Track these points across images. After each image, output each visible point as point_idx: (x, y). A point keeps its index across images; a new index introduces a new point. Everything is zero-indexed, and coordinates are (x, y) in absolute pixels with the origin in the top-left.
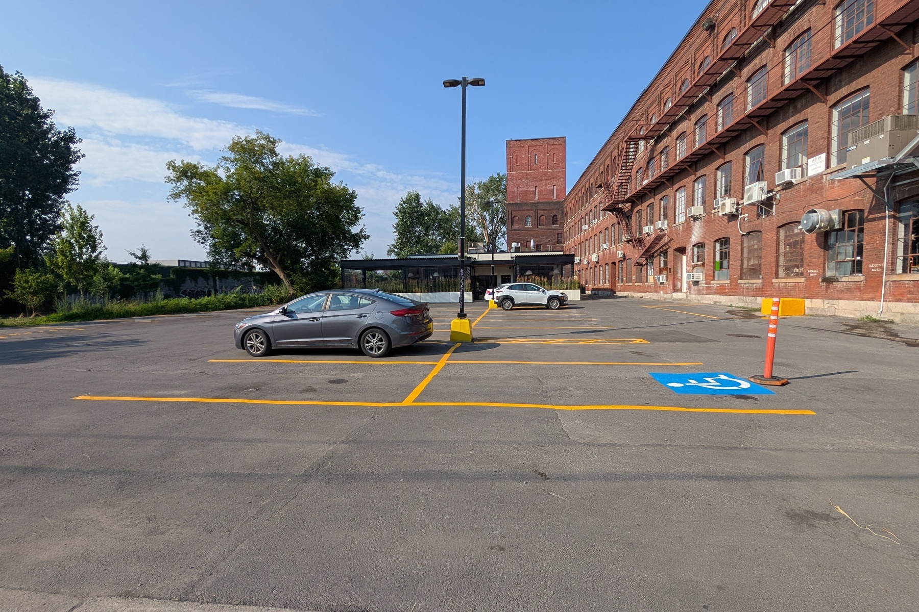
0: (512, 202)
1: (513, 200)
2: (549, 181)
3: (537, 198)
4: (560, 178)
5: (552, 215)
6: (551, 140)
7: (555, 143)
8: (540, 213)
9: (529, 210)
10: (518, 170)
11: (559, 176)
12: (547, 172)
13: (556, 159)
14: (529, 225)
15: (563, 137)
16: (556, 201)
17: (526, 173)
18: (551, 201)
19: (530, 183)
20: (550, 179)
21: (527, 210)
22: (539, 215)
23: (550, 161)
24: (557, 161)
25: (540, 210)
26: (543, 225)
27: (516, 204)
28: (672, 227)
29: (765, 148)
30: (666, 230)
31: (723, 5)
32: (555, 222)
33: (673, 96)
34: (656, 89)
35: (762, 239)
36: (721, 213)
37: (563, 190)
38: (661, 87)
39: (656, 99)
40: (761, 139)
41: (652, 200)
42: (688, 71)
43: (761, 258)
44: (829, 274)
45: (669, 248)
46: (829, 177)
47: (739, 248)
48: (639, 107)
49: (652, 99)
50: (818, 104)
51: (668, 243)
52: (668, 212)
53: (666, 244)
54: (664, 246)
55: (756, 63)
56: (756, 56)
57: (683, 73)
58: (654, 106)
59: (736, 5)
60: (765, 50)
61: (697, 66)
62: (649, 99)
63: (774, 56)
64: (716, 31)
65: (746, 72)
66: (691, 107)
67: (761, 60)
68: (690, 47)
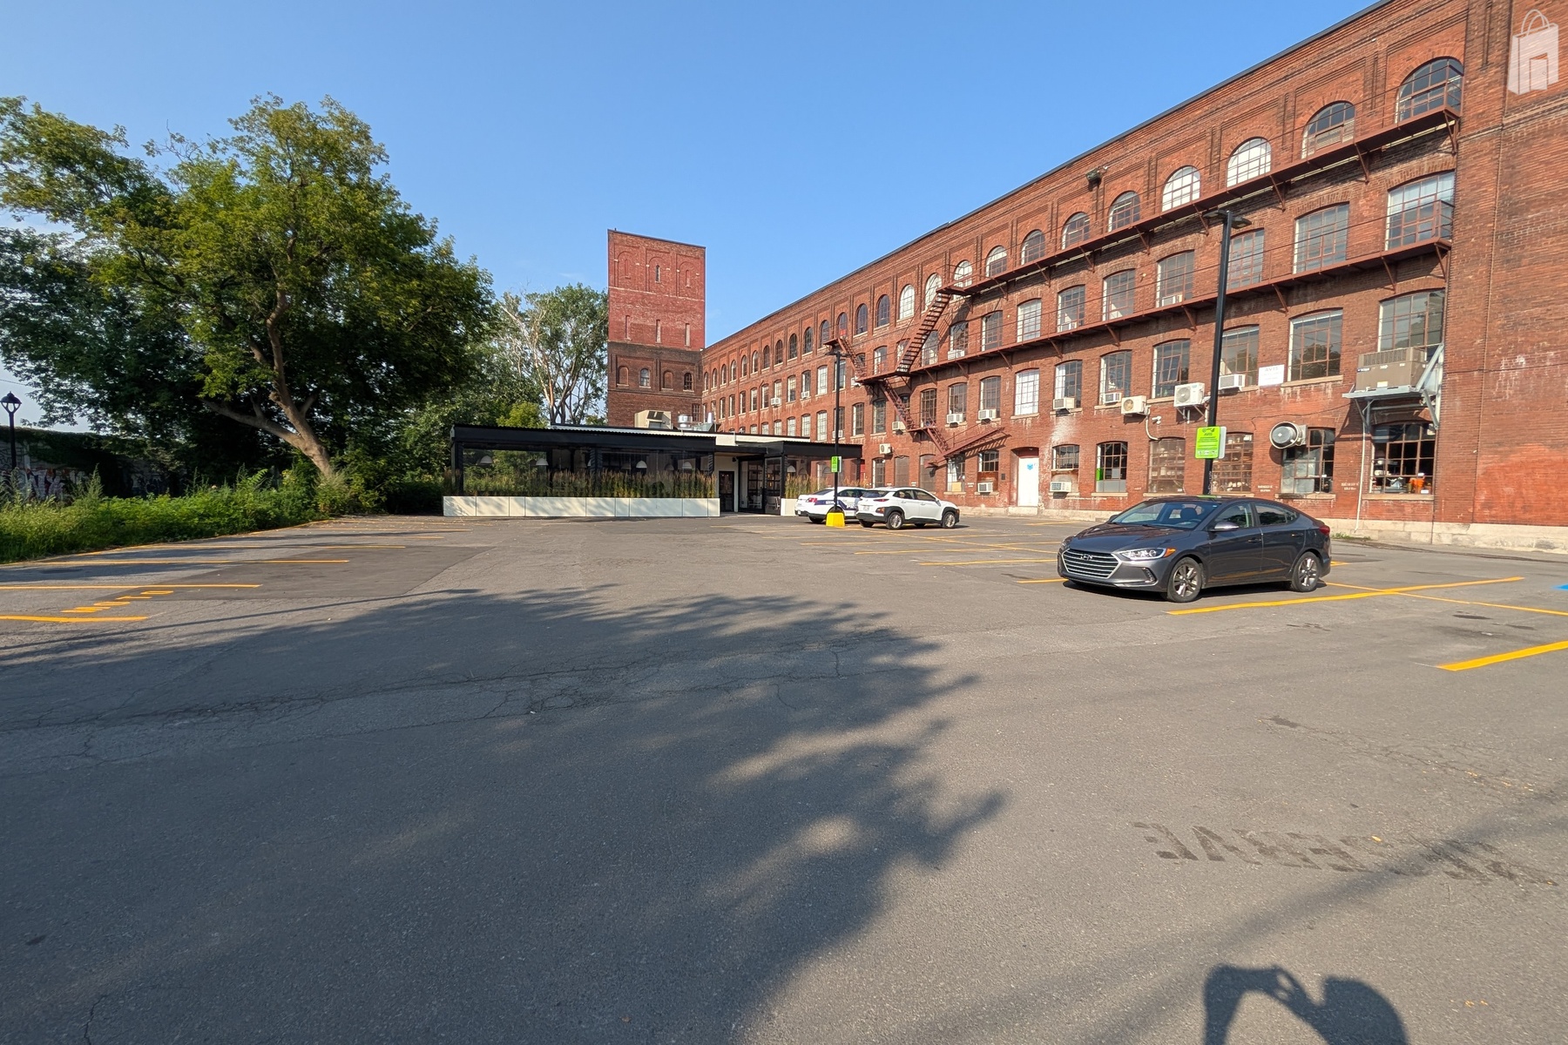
0: (617, 341)
1: (619, 338)
2: (679, 315)
3: (659, 340)
4: (698, 313)
5: (684, 372)
6: (683, 248)
7: (690, 254)
8: (665, 366)
9: (647, 359)
10: (628, 287)
11: (695, 309)
12: (676, 300)
13: (692, 280)
14: (646, 385)
15: (702, 248)
16: (691, 350)
17: (642, 294)
18: (682, 348)
19: (649, 313)
20: (681, 312)
21: (643, 358)
22: (663, 370)
23: (682, 282)
24: (692, 284)
25: (666, 361)
26: (669, 387)
27: (625, 345)
28: (1010, 419)
29: (1188, 346)
30: (996, 422)
31: (1117, 159)
32: (688, 385)
33: (1013, 247)
34: (973, 229)
35: (1184, 447)
36: (1124, 412)
37: (700, 334)
38: (985, 229)
39: (971, 242)
40: (1185, 333)
41: (962, 379)
42: (1042, 222)
43: (1182, 469)
44: (1285, 490)
45: (1000, 447)
46: (1289, 390)
47: (1145, 455)
48: (931, 245)
49: (961, 240)
50: (1274, 312)
51: (998, 440)
52: (998, 399)
53: (993, 441)
54: (989, 443)
55: (1177, 244)
56: (1178, 237)
57: (1030, 220)
58: (964, 250)
59: (1138, 166)
60: (1191, 233)
61: (1062, 220)
62: (954, 238)
63: (1206, 244)
64: (1101, 187)
65: (1158, 250)
66: (1050, 269)
67: (1184, 244)
68: (1050, 193)
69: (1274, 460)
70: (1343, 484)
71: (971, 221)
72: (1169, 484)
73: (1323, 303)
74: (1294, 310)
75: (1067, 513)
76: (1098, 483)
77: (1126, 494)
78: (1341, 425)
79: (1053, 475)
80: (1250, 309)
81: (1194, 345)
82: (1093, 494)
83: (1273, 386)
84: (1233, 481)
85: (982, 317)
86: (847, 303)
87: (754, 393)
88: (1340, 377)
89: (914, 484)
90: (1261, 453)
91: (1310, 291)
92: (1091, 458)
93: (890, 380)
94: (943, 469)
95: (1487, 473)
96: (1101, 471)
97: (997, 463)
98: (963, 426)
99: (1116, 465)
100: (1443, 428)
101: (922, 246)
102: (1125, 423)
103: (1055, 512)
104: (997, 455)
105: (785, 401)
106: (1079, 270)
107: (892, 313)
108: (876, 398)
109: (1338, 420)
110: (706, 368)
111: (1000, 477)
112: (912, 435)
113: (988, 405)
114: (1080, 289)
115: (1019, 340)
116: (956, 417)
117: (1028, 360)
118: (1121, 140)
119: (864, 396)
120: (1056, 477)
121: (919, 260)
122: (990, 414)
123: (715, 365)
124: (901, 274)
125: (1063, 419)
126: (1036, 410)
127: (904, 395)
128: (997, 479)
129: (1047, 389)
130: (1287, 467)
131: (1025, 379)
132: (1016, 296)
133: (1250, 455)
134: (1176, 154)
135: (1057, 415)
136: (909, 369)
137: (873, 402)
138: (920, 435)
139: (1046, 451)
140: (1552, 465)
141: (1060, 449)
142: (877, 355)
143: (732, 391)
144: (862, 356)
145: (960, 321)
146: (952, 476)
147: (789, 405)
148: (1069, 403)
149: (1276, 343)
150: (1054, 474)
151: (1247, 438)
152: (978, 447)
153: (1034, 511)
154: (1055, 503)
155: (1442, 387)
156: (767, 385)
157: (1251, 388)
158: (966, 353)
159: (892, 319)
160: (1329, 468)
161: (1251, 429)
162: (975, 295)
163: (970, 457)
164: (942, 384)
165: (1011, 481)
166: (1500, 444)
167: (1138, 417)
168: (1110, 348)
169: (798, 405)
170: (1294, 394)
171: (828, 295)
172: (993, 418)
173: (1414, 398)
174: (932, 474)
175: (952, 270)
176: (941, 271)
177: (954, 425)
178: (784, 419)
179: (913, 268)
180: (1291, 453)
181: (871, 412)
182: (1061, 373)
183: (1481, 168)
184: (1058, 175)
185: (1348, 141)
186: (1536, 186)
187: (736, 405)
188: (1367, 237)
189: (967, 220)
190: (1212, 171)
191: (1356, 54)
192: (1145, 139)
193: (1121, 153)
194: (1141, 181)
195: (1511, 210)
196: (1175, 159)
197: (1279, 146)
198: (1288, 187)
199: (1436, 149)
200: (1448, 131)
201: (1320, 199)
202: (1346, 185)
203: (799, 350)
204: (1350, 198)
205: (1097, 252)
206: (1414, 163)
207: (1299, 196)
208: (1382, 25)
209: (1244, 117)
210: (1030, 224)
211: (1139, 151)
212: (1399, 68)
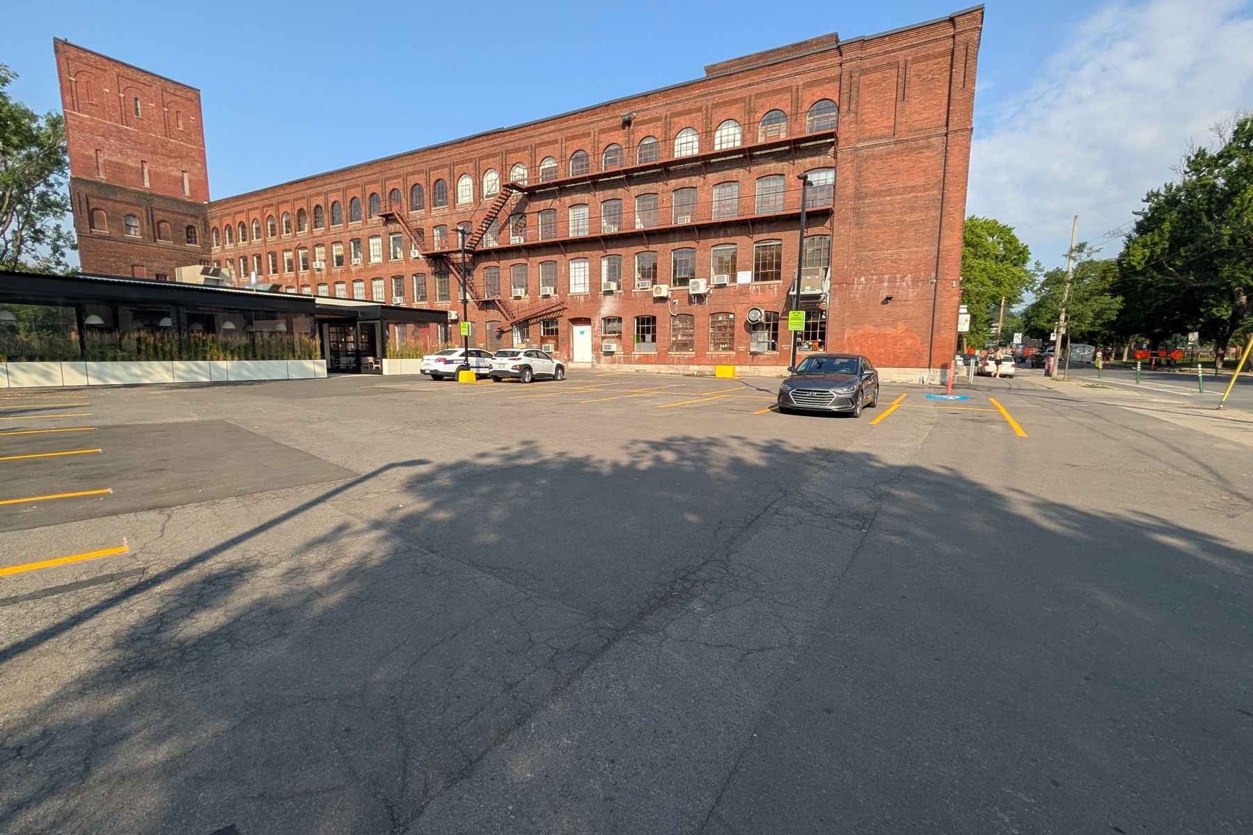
0: (85, 178)
1: (87, 174)
2: (173, 160)
3: (147, 184)
4: (197, 161)
5: (185, 224)
6: (170, 84)
7: (179, 93)
8: (159, 216)
9: (133, 204)
10: (93, 115)
11: (193, 157)
12: (166, 142)
13: (184, 124)
14: (134, 234)
15: (193, 87)
16: (191, 200)
17: (116, 127)
18: (180, 198)
19: (130, 152)
20: (175, 158)
21: (127, 203)
22: (156, 219)
23: (171, 123)
24: (185, 128)
25: (160, 210)
26: (166, 238)
27: (99, 185)
28: (566, 296)
29: (695, 252)
30: (555, 298)
31: (643, 110)
32: (190, 238)
33: (562, 159)
34: (527, 138)
35: (693, 322)
36: (655, 295)
37: (202, 184)
38: (538, 141)
39: (525, 148)
40: (692, 244)
41: (523, 261)
42: (586, 144)
43: (691, 335)
44: (752, 350)
45: (559, 317)
46: (754, 287)
47: (668, 326)
48: (487, 144)
49: (516, 145)
50: (746, 237)
51: (557, 311)
52: (556, 279)
53: (553, 312)
54: (550, 313)
55: (685, 181)
56: (686, 176)
57: (576, 141)
58: (519, 154)
59: (658, 119)
60: (695, 175)
61: (602, 146)
62: (510, 142)
63: (704, 185)
64: (631, 128)
65: (673, 183)
66: (595, 183)
67: (690, 182)
68: (592, 123)
69: (747, 331)
70: (783, 346)
71: (525, 131)
72: (684, 346)
73: (772, 235)
74: (757, 237)
75: (615, 366)
76: (635, 344)
77: (656, 353)
78: (782, 310)
80: (731, 233)
81: (698, 252)
82: (633, 353)
83: (745, 284)
84: (723, 343)
85: (539, 212)
86: (400, 180)
87: (288, 255)
88: (781, 282)
89: (482, 345)
90: (739, 325)
91: (765, 226)
92: (629, 327)
93: (453, 256)
94: (509, 334)
95: (849, 339)
96: (638, 336)
97: (557, 330)
98: (526, 299)
99: (648, 332)
100: (830, 314)
101: (479, 142)
102: (654, 303)
103: (605, 366)
104: (557, 323)
105: (329, 266)
106: (617, 188)
107: (451, 197)
108: (438, 270)
109: (780, 308)
110: (214, 223)
111: (560, 340)
112: (478, 305)
113: (546, 283)
114: (618, 202)
115: (571, 236)
116: (520, 292)
117: (580, 251)
118: (646, 96)
119: (427, 269)
120: (605, 340)
121: (476, 155)
122: (549, 290)
123: (228, 221)
124: (458, 164)
125: (609, 298)
126: (587, 290)
127: (466, 271)
128: (557, 341)
129: (595, 274)
130: (753, 335)
131: (577, 265)
132: (567, 200)
133: (732, 327)
134: (683, 117)
135: (604, 295)
136: (474, 248)
137: (435, 274)
138: (486, 305)
139: (597, 321)
140: (875, 336)
141: (608, 320)
142: (437, 232)
143: (257, 250)
144: (420, 232)
145: (519, 213)
146: (517, 338)
147: (336, 270)
148: (613, 286)
149: (747, 257)
150: (603, 338)
151: (731, 316)
152: (540, 316)
153: (589, 366)
154: (605, 359)
155: (829, 291)
156: (306, 248)
157: (733, 284)
158: (525, 240)
159: (451, 203)
160: (775, 336)
161: (733, 311)
162: (532, 193)
163: (533, 324)
164: (504, 263)
165: (569, 343)
166: (854, 324)
167: (663, 299)
168: (641, 248)
169: (348, 271)
170: (757, 290)
171: (377, 169)
172: (552, 294)
173: (817, 297)
174: (499, 337)
175: (508, 169)
176: (498, 168)
177: (518, 298)
178: (331, 282)
179: (471, 160)
180: (754, 327)
181: (434, 283)
182: (605, 263)
183: (847, 170)
184: (598, 110)
185: (783, 137)
186: (870, 185)
187: (264, 265)
188: (793, 198)
189: (522, 129)
190: (707, 135)
191: (787, 82)
192: (662, 101)
193: (645, 106)
194: (659, 130)
195: (859, 196)
196: (683, 121)
197: (747, 128)
198: (752, 157)
199: (826, 153)
200: (832, 144)
201: (770, 169)
202: (783, 163)
203: (344, 218)
204: (785, 172)
205: (630, 177)
206: (816, 158)
207: (758, 165)
208: (801, 69)
209: (725, 104)
210: (577, 144)
211: (657, 108)
212: (809, 98)
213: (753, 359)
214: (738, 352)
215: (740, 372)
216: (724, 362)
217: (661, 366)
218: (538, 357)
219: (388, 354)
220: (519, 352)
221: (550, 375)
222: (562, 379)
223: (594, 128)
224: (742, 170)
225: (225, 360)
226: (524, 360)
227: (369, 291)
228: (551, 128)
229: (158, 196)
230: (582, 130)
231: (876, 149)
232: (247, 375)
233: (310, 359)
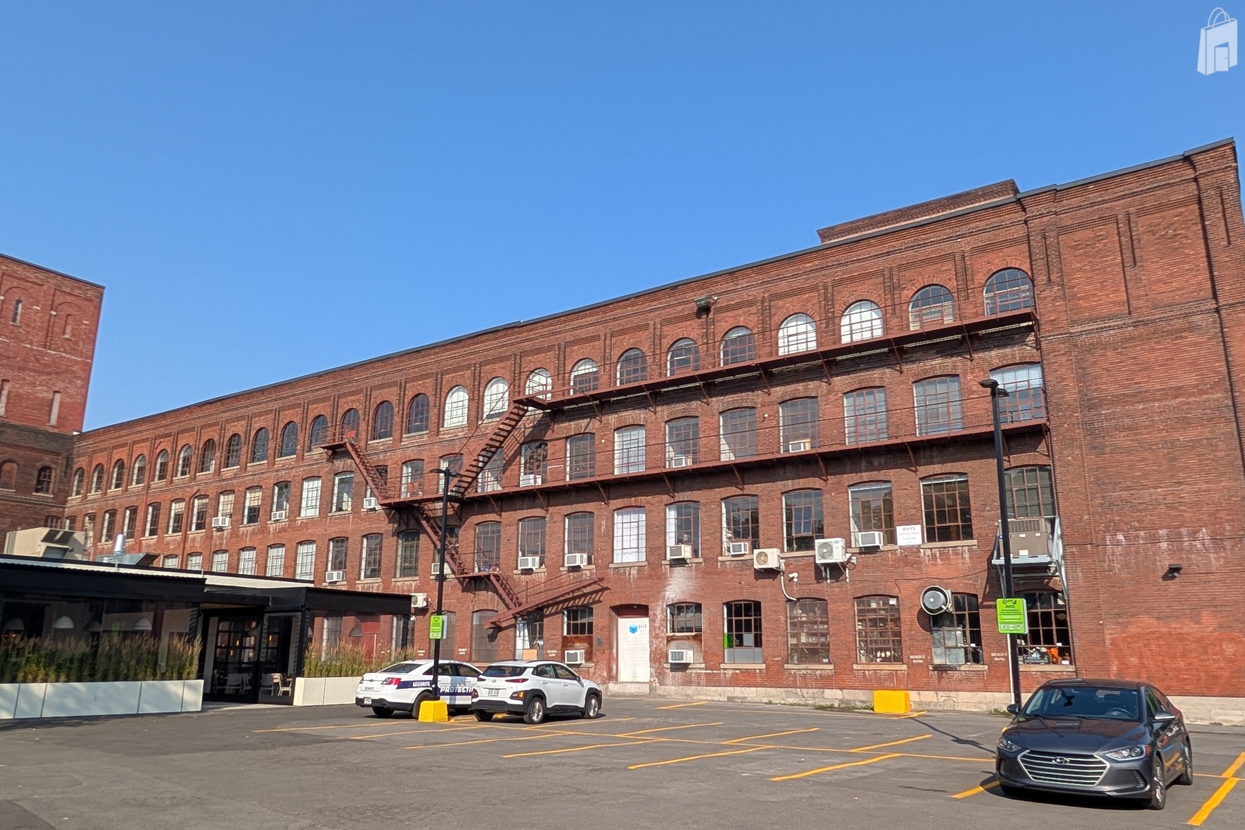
2: (45, 377)
4: (78, 378)
5: (39, 465)
6: (67, 282)
7: (77, 292)
11: (73, 372)
12: (43, 354)
13: (73, 330)
15: (98, 286)
16: (56, 431)
18: (42, 428)
20: (49, 374)
23: (56, 329)
24: (73, 335)
28: (608, 567)
29: (821, 495)
30: (588, 571)
31: (727, 292)
32: (41, 485)
33: (604, 361)
34: (553, 334)
35: (825, 611)
36: (757, 566)
37: (77, 409)
38: (569, 337)
39: (550, 348)
40: (816, 482)
41: (538, 512)
42: (643, 341)
43: (823, 635)
44: (937, 661)
45: (595, 602)
46: (928, 552)
47: (783, 619)
48: (495, 343)
49: (537, 343)
50: (905, 470)
51: (592, 593)
52: (591, 541)
53: (585, 595)
54: (579, 597)
55: (799, 388)
56: (799, 381)
57: (627, 336)
58: (541, 356)
59: (750, 304)
60: (812, 380)
61: (666, 342)
62: (528, 340)
63: (829, 393)
64: (711, 316)
65: (779, 391)
66: (655, 394)
67: (806, 389)
68: (651, 311)
69: (923, 627)
70: (993, 655)
71: (550, 325)
72: (813, 654)
73: (949, 467)
74: (924, 470)
75: (690, 690)
76: (726, 650)
77: (764, 666)
78: (982, 591)
79: (668, 641)
80: (880, 464)
81: (827, 496)
82: (722, 666)
83: (912, 547)
84: (882, 650)
85: (567, 438)
86: (361, 397)
87: (177, 508)
88: (975, 542)
89: (462, 651)
90: (909, 618)
91: (935, 453)
92: (715, 620)
93: (431, 506)
94: (510, 631)
95: (1114, 643)
96: (730, 636)
97: (591, 624)
98: (541, 573)
99: (748, 630)
100: (1072, 598)
101: (482, 342)
102: (756, 579)
103: (673, 689)
104: (591, 613)
105: (236, 524)
106: (691, 400)
107: (433, 419)
108: (403, 527)
109: (979, 586)
110: (81, 462)
111: (595, 643)
112: (461, 583)
113: (576, 547)
114: (692, 421)
115: (617, 472)
116: (532, 562)
117: (630, 496)
118: (732, 273)
119: (385, 526)
120: (673, 643)
121: (476, 359)
122: (580, 559)
123: (101, 458)
124: (448, 372)
125: (678, 570)
126: (643, 558)
127: (448, 529)
128: (591, 645)
129: (655, 533)
130: (935, 634)
131: (626, 518)
132: (612, 419)
133: (896, 621)
134: (789, 299)
135: (671, 566)
136: (463, 494)
137: (397, 534)
138: (475, 583)
139: (660, 610)
140: (1162, 636)
141: (678, 608)
142: (407, 470)
143: (133, 501)
144: (382, 470)
145: (536, 439)
146: (522, 640)
147: (246, 528)
148: (686, 552)
149: (910, 502)
150: (670, 639)
151: (893, 602)
152: (564, 602)
153: (646, 689)
154: (674, 677)
155: (1063, 557)
156: (206, 496)
157: (890, 547)
158: (543, 481)
159: (433, 427)
160: (976, 637)
161: (895, 592)
162: (557, 411)
163: (550, 615)
164: (509, 517)
165: (611, 648)
166: (1119, 615)
167: (772, 573)
168: (732, 490)
169: (264, 530)
170: (934, 556)
171: (329, 382)
172: (584, 565)
173: (1044, 567)
174: (492, 638)
175: (523, 376)
176: (509, 376)
177: (528, 572)
178: (235, 548)
179: (468, 367)
180: (934, 620)
181: (394, 548)
182: (671, 515)
183: (1061, 365)
184: (660, 294)
185: (949, 321)
186: (1104, 387)
187: (138, 524)
188: (978, 410)
189: (545, 323)
190: (828, 323)
191: (946, 248)
192: (756, 278)
193: (731, 286)
194: (754, 319)
195: (1089, 404)
196: (789, 304)
197: (890, 312)
198: (902, 351)
199: (1023, 342)
200: (1030, 328)
201: (933, 368)
202: (954, 359)
203: (270, 452)
204: (958, 372)
205: (711, 385)
206: (1008, 350)
207: (913, 362)
208: (964, 229)
209: (852, 279)
210: (627, 341)
211: (751, 289)
212: (982, 268)
213: (940, 678)
214: (911, 665)
215: (920, 703)
216: (887, 684)
217: (773, 691)
218: (557, 676)
219: (306, 670)
220: (525, 668)
221: (577, 708)
222: (598, 716)
223: (653, 319)
224: (888, 370)
225: (45, 681)
226: (532, 682)
227: (291, 563)
228: (590, 320)
229: (12, 426)
230: (636, 321)
231: (1104, 334)
232: (73, 708)
233: (180, 678)
